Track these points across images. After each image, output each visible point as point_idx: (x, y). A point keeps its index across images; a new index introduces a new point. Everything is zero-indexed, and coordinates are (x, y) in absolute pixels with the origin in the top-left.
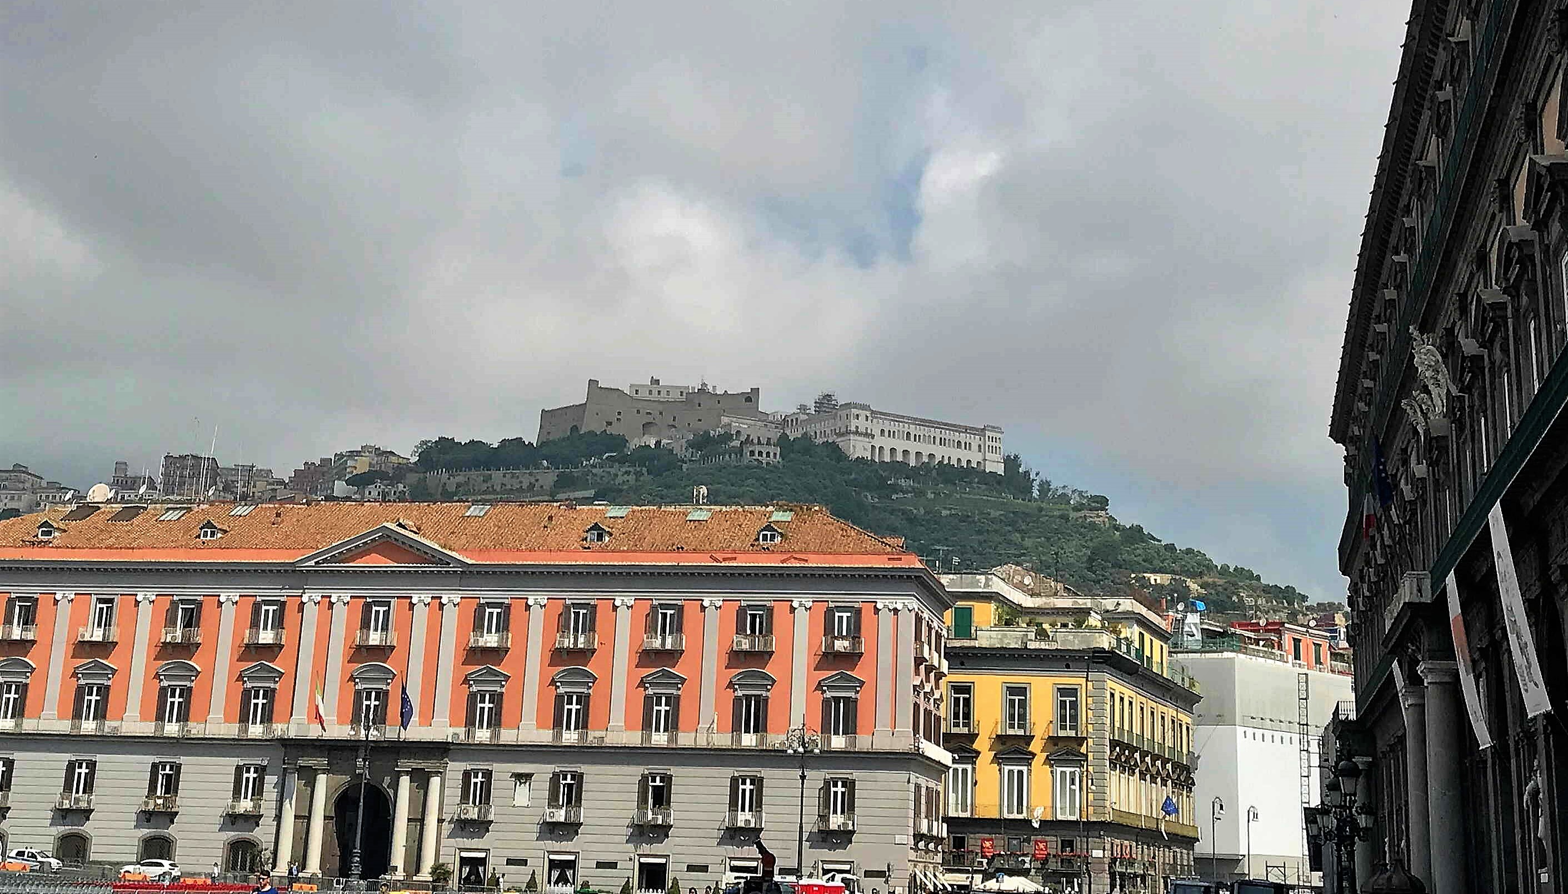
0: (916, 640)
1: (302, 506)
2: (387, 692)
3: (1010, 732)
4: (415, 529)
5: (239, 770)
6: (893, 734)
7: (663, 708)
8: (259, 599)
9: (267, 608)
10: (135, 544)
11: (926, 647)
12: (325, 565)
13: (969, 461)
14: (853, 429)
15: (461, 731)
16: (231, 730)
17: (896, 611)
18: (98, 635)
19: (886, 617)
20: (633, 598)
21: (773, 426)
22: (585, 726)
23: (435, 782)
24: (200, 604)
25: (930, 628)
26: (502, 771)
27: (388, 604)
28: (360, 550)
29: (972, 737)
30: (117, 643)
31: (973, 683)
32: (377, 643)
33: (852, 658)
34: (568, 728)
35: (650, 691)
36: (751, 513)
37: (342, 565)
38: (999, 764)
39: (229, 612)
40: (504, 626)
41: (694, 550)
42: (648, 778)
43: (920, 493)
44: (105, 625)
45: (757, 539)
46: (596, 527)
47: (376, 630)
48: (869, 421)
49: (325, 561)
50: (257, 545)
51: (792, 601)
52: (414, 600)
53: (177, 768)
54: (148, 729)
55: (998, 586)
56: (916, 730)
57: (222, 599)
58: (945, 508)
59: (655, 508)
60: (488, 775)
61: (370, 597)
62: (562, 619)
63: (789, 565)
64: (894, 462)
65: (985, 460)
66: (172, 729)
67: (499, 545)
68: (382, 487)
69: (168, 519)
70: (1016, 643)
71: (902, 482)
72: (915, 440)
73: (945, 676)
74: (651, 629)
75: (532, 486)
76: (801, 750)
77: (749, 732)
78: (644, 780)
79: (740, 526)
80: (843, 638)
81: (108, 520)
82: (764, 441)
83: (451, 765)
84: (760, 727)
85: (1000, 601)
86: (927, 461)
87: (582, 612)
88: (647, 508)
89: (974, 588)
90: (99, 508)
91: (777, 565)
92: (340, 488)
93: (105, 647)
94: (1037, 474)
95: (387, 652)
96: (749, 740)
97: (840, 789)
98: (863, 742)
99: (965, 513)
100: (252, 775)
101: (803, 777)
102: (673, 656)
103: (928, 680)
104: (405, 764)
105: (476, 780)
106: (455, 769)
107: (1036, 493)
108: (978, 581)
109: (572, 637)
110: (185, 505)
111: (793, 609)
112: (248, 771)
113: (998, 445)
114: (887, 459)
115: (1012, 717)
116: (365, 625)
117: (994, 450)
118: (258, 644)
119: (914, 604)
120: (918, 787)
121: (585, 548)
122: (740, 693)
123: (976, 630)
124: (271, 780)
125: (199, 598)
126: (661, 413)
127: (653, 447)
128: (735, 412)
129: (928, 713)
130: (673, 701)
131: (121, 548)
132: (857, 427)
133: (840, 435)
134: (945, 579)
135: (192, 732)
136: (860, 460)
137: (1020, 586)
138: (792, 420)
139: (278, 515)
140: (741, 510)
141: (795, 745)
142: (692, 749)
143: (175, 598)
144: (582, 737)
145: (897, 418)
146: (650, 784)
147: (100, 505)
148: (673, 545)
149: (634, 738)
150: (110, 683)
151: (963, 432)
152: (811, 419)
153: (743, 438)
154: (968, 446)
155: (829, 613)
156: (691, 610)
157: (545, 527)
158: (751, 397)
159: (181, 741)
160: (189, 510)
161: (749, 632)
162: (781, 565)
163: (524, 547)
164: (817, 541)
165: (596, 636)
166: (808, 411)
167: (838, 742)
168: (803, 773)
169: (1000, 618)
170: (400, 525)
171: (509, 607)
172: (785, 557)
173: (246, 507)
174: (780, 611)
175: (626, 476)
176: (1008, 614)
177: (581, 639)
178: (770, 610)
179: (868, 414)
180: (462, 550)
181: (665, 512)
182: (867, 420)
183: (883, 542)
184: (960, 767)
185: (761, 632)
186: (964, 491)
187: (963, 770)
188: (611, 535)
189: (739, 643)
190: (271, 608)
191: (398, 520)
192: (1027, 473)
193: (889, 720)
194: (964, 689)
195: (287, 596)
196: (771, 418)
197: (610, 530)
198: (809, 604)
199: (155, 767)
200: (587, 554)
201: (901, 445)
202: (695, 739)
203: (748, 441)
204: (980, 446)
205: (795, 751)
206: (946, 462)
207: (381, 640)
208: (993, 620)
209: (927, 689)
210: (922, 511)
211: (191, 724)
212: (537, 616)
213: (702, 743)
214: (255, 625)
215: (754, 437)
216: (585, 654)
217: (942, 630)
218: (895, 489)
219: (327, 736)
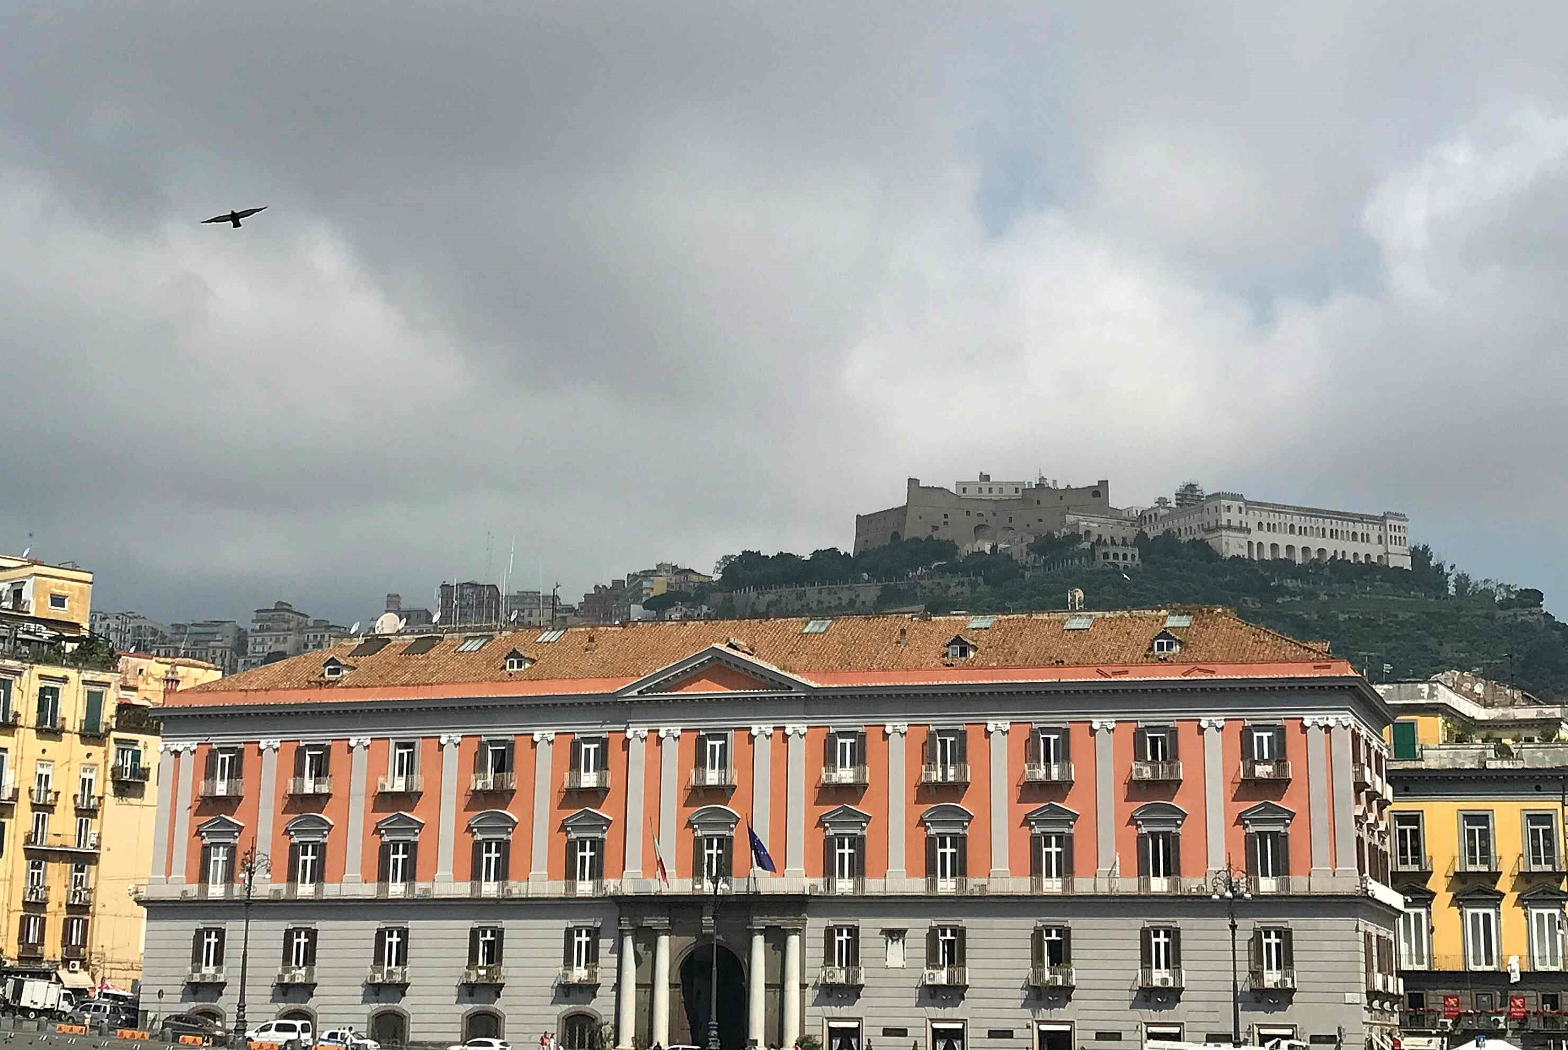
0: (1354, 762)
1: (617, 629)
2: (730, 839)
3: (1471, 868)
4: (747, 650)
5: (569, 933)
6: (1334, 875)
7: (1054, 849)
8: (577, 736)
9: (588, 746)
10: (434, 680)
11: (1367, 770)
12: (649, 694)
13: (1368, 556)
14: (1224, 523)
15: (820, 882)
16: (556, 888)
17: (1328, 728)
18: (399, 785)
19: (1316, 737)
20: (1009, 722)
21: (1129, 523)
22: (963, 873)
23: (794, 941)
24: (511, 745)
25: (1369, 748)
26: (870, 927)
27: (725, 737)
28: (687, 676)
29: (1426, 875)
30: (421, 793)
31: (1422, 811)
32: (715, 782)
33: (1278, 785)
34: (944, 875)
35: (1037, 830)
36: (1140, 618)
37: (669, 693)
38: (1459, 907)
39: (545, 754)
40: (859, 758)
41: (1077, 663)
42: (1042, 931)
43: (1311, 595)
44: (407, 774)
45: (1151, 649)
46: (957, 640)
47: (713, 767)
48: (1244, 512)
49: (649, 689)
50: (570, 674)
51: (1200, 720)
52: (755, 732)
53: (498, 933)
54: (463, 889)
55: (1445, 696)
56: (1361, 870)
57: (537, 738)
58: (1343, 612)
59: (1024, 616)
60: (854, 932)
61: (703, 730)
62: (926, 748)
63: (1193, 678)
64: (1277, 561)
65: (1387, 553)
66: (490, 889)
67: (847, 665)
68: (684, 609)
69: (468, 649)
70: (1472, 763)
71: (1289, 583)
72: (1300, 533)
73: (1390, 804)
74: (1032, 757)
75: (852, 602)
76: (1229, 894)
77: (1159, 876)
78: (1037, 935)
79: (1129, 634)
80: (1266, 762)
81: (401, 654)
82: (1119, 541)
83: (811, 921)
84: (1171, 869)
85: (1448, 714)
86: (1316, 557)
87: (949, 739)
88: (1015, 616)
89: (1417, 698)
90: (389, 641)
91: (1178, 678)
92: (636, 611)
93: (409, 798)
94: (1452, 567)
95: (728, 792)
96: (1159, 885)
97: (1274, 940)
98: (1298, 885)
99: (1367, 616)
100: (584, 939)
101: (1233, 927)
102: (1062, 788)
103: (1371, 811)
104: (760, 922)
105: (840, 938)
106: (816, 926)
107: (1452, 590)
108: (1421, 690)
109: (939, 769)
110: (486, 633)
111: (1201, 730)
112: (580, 935)
113: (1402, 535)
114: (1268, 556)
115: (1472, 851)
116: (700, 762)
117: (1400, 541)
118: (580, 788)
119: (1349, 719)
120: (1368, 936)
121: (947, 665)
122: (1144, 830)
123: (1421, 749)
124: (605, 944)
125: (510, 738)
126: (994, 514)
127: (989, 553)
128: (1081, 509)
129: (1373, 848)
130: (1065, 841)
131: (418, 685)
132: (1229, 521)
133: (1210, 531)
134: (1380, 689)
135: (513, 892)
136: (1236, 559)
137: (1470, 695)
138: (1150, 516)
139: (591, 640)
140: (1127, 615)
141: (1221, 889)
142: (1091, 896)
143: (484, 739)
144: (961, 885)
145: (1277, 509)
146: (1046, 938)
147: (390, 637)
148: (1051, 658)
149: (1022, 886)
150: (417, 839)
151: (1359, 522)
152: (1172, 514)
153: (1094, 539)
154: (1366, 538)
155: (1246, 734)
156: (1078, 734)
157: (898, 642)
158: (1099, 491)
159: (502, 903)
160: (491, 638)
161: (1149, 758)
162: (1183, 678)
163: (874, 666)
164: (1224, 649)
165: (969, 768)
166: (1168, 505)
167: (1268, 885)
168: (1233, 922)
169: (1450, 733)
170: (731, 646)
171: (863, 736)
172: (1189, 668)
173: (554, 633)
174: (1186, 732)
175: (959, 587)
176: (1458, 729)
177: (951, 772)
178: (1174, 732)
179: (1241, 504)
180: (806, 671)
181: (1037, 620)
182: (1240, 512)
183: (1306, 648)
184: (1412, 911)
185: (1164, 758)
186: (1365, 591)
187: (1415, 914)
188: (976, 649)
189: (1140, 771)
190: (592, 747)
191: (728, 640)
192: (1440, 567)
193: (1328, 859)
194: (1414, 819)
195: (609, 732)
196: (1125, 515)
197: (974, 643)
198: (1221, 724)
199: (474, 933)
200: (951, 672)
201: (1284, 540)
202: (1095, 885)
203: (1100, 541)
204: (1380, 537)
205: (1222, 897)
206: (1339, 557)
207: (719, 779)
208: (1441, 735)
209: (1371, 820)
210: (1315, 617)
211: (511, 883)
212: (897, 746)
213: (1103, 888)
214: (574, 765)
215: (1106, 537)
216: (957, 789)
217: (1382, 750)
218: (1281, 591)
219: (666, 891)
